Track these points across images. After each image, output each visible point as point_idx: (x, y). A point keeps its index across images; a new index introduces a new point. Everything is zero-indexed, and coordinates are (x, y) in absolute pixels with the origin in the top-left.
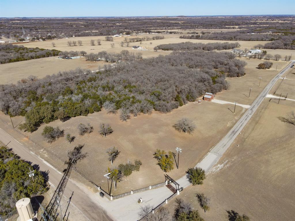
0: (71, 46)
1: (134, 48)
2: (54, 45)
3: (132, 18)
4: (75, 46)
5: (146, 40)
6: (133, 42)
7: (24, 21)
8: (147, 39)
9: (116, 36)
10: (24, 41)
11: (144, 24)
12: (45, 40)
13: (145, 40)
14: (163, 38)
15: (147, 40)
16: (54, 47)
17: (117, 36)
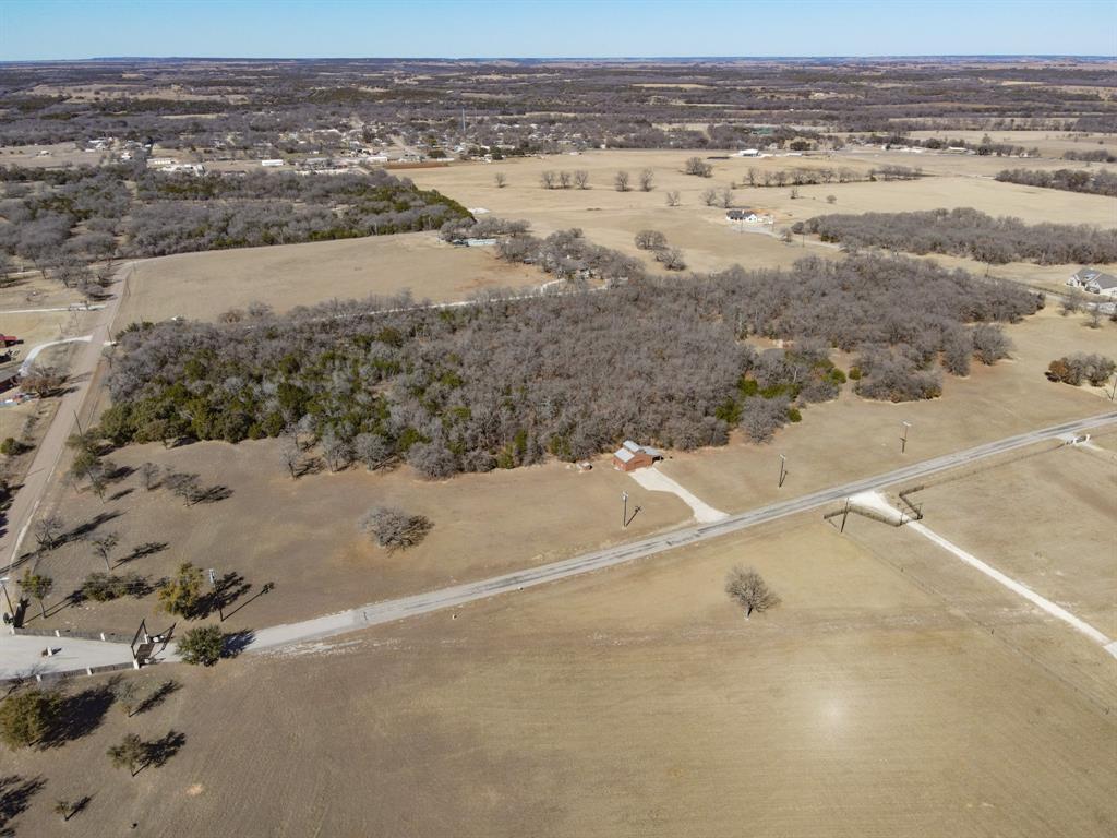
0: (552, 188)
1: (728, 219)
2: (501, 181)
3: (908, 66)
4: (565, 187)
5: (837, 180)
6: (779, 185)
7: (514, 77)
8: (842, 175)
9: (745, 155)
10: (439, 160)
11: (926, 98)
12: (501, 159)
13: (832, 179)
14: (917, 175)
15: (841, 182)
16: (501, 187)
17: (750, 155)
